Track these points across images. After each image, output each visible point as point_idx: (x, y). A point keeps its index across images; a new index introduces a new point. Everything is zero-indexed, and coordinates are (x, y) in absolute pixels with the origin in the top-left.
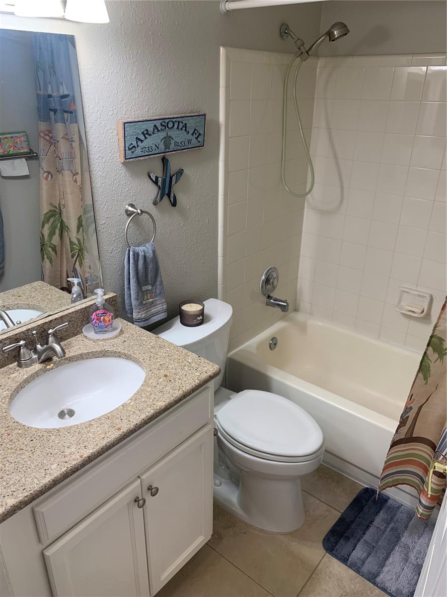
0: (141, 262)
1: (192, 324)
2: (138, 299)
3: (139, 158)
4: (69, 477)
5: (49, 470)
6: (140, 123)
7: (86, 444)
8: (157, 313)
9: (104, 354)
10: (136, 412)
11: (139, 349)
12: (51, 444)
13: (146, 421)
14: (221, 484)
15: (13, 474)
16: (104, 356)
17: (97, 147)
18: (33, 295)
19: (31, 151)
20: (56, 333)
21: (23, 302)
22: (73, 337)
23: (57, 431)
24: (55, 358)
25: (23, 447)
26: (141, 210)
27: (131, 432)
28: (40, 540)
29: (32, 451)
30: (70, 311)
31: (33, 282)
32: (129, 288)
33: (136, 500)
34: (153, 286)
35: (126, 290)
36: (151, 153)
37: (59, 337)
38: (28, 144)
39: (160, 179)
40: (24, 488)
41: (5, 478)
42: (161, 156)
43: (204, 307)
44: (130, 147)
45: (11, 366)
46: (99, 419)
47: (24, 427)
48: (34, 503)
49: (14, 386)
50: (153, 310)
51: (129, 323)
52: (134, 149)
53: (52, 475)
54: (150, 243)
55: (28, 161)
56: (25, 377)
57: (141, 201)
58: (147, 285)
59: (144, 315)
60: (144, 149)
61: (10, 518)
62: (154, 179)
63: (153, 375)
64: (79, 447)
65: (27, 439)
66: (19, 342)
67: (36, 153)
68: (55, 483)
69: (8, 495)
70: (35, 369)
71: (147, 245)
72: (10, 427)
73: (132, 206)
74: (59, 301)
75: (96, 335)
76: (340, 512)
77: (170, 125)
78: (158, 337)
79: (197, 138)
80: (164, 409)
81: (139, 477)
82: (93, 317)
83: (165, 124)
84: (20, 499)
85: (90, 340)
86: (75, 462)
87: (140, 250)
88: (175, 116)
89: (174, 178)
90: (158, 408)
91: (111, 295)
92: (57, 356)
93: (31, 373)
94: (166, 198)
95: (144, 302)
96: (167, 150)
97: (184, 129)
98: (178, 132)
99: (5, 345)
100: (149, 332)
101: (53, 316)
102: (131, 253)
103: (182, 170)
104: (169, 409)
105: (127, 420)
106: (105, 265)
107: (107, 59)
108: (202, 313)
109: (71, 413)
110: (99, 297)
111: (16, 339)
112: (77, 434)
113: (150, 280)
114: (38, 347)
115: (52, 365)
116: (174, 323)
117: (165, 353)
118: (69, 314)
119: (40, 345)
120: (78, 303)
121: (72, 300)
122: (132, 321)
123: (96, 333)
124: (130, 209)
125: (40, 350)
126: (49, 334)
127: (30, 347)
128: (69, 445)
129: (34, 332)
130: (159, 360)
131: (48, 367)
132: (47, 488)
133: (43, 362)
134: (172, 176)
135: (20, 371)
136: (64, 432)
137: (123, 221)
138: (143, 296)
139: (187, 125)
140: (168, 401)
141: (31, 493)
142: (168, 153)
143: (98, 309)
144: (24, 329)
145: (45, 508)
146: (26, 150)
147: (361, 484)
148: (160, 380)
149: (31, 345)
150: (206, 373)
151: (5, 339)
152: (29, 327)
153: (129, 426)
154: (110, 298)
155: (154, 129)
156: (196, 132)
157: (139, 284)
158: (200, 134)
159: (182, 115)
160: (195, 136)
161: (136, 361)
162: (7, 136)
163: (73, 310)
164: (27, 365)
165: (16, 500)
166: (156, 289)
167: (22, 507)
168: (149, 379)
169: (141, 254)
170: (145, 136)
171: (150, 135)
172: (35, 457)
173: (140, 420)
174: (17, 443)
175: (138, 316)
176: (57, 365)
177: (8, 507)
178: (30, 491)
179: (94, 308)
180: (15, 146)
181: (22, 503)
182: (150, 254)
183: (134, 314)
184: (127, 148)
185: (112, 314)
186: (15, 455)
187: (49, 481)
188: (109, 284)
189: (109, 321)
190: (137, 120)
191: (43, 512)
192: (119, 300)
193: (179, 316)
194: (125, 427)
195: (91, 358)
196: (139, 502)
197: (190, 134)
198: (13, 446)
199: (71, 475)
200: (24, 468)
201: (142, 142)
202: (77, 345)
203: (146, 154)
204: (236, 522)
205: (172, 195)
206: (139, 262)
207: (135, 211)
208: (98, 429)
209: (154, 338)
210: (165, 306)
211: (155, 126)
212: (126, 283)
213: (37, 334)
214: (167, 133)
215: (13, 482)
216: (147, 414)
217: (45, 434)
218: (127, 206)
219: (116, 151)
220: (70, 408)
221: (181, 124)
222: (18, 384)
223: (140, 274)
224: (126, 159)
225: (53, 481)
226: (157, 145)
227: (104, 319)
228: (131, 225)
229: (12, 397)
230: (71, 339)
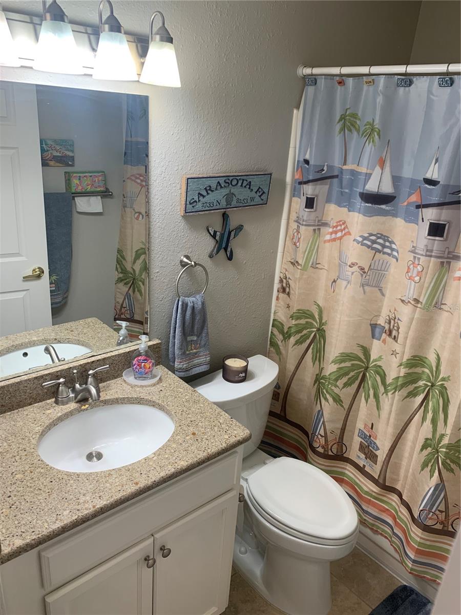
0: (189, 313)
1: (233, 380)
2: (181, 349)
3: (200, 213)
4: (78, 526)
5: (61, 516)
6: (204, 179)
7: (101, 494)
8: (199, 365)
9: (139, 401)
10: (157, 468)
11: (173, 401)
12: (68, 489)
13: (165, 479)
14: (246, 552)
15: (26, 514)
16: (139, 403)
17: (160, 199)
18: (85, 331)
19: (107, 190)
20: (97, 374)
21: (74, 338)
22: (113, 379)
23: (77, 476)
24: (90, 400)
25: (42, 487)
26: (195, 262)
27: (148, 489)
28: (42, 585)
29: (49, 492)
30: (113, 354)
31: (88, 318)
32: (174, 337)
33: (147, 559)
34: (198, 337)
35: (171, 338)
36: (212, 208)
37: (99, 378)
38: (105, 184)
39: (218, 233)
40: (33, 530)
41: (18, 517)
42: (221, 212)
43: (248, 364)
44: (192, 202)
45: (49, 401)
46: (120, 469)
47: (47, 467)
48: (40, 547)
49: (47, 422)
50: (196, 361)
51: (170, 372)
52: (195, 204)
53: (62, 521)
54: (201, 294)
55: (103, 199)
56: (60, 414)
57: (197, 254)
58: (192, 335)
59: (185, 365)
60: (205, 204)
61: (15, 559)
62: (212, 234)
63: (181, 430)
64: (94, 496)
65: (48, 479)
66: (59, 379)
67: (111, 192)
68: (64, 530)
69: (17, 535)
70: (70, 408)
71: (198, 296)
72: (34, 465)
73: (187, 257)
74: (108, 341)
75: (136, 380)
76: (371, 608)
77: (234, 182)
78: (195, 391)
79: (260, 196)
80: (185, 469)
81: (153, 535)
82: (134, 362)
83: (229, 181)
84: (28, 541)
85: (128, 384)
86: (87, 512)
87: (190, 300)
88: (240, 174)
89: (233, 234)
90: (179, 467)
91: (155, 341)
92: (92, 399)
93: (66, 411)
94: (222, 251)
95: (188, 352)
96: (228, 206)
97: (248, 186)
98: (243, 190)
99: (45, 380)
100: (186, 384)
101: (96, 357)
102: (180, 303)
103: (242, 226)
104: (190, 470)
105: (146, 476)
106: (154, 313)
107: (178, 118)
108: (245, 370)
109: (99, 456)
110: (143, 343)
111: (56, 376)
112: (95, 482)
113: (195, 330)
114: (76, 387)
115: (87, 406)
116: (216, 377)
117: (198, 409)
118: (112, 356)
119: (79, 384)
120: (122, 346)
121: (118, 342)
122: (172, 369)
123: (136, 378)
124: (185, 260)
125: (77, 390)
126: (89, 375)
127: (69, 385)
128: (85, 492)
129: (75, 371)
130: (190, 416)
131: (83, 407)
132: (55, 534)
133: (79, 402)
134: (232, 231)
135: (56, 408)
136: (83, 478)
137: (176, 272)
138: (187, 346)
139: (252, 184)
140: (190, 462)
141: (38, 537)
142: (229, 209)
143: (140, 355)
144: (66, 367)
145: (52, 554)
146: (102, 189)
147: (400, 580)
148: (188, 438)
149: (70, 383)
150: (235, 437)
151: (47, 375)
152: (71, 365)
153: (146, 482)
154: (154, 345)
155: (217, 186)
156: (260, 190)
157: (184, 334)
158: (264, 193)
159: (247, 174)
160: (259, 194)
161: (168, 413)
162: (87, 174)
163: (116, 353)
164: (63, 403)
165: (24, 542)
166: (201, 340)
167: (28, 549)
168: (177, 435)
169: (190, 305)
170: (207, 192)
171: (212, 191)
172: (50, 500)
173: (159, 477)
174: (37, 482)
175: (179, 366)
176: (92, 407)
177: (15, 548)
178: (38, 534)
179: (136, 353)
180: (93, 185)
181: (28, 546)
182: (199, 305)
183: (176, 363)
184: (188, 202)
185: (153, 361)
186: (32, 494)
187: (58, 527)
188: (155, 330)
189: (150, 368)
190: (200, 176)
191: (48, 558)
192: (163, 347)
193: (222, 370)
194: (143, 482)
195: (126, 404)
196: (149, 561)
197: (253, 192)
198: (33, 485)
199: (81, 524)
200: (38, 510)
201: (203, 198)
202: (115, 388)
203: (207, 208)
204: (256, 597)
205: (229, 249)
206: (187, 313)
207: (189, 262)
208: (117, 480)
209: (190, 392)
210: (208, 358)
211: (219, 182)
212: (172, 331)
213: (77, 373)
214: (230, 191)
215: (24, 523)
216: (167, 472)
217: (65, 477)
218: (182, 257)
219: (177, 204)
220: (99, 450)
221: (245, 182)
222: (51, 421)
223: (187, 324)
224: (186, 212)
225: (62, 527)
226: (219, 201)
227: (145, 365)
228: (184, 275)
229: (43, 434)
230: (111, 381)
